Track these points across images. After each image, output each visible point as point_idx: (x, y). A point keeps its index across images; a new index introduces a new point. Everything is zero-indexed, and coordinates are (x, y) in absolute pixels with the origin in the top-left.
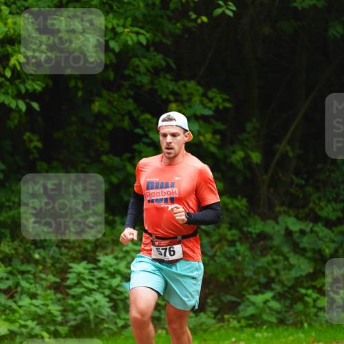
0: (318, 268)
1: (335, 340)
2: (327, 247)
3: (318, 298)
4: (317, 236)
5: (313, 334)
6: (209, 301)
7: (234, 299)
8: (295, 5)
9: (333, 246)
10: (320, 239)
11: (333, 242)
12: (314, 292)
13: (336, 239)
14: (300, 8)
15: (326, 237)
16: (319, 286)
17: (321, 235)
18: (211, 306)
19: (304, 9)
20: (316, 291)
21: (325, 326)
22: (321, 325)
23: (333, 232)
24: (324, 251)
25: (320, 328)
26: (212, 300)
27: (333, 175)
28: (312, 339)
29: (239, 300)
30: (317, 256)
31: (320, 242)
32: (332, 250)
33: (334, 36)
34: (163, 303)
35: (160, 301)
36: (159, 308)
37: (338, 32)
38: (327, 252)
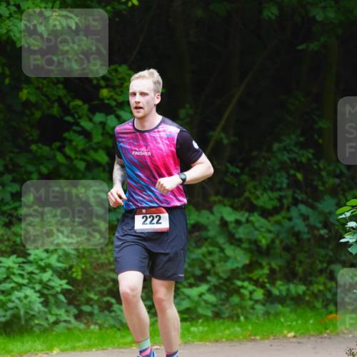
0: (254, 259)
1: (272, 333)
2: (264, 237)
3: (254, 291)
4: (253, 226)
5: (250, 328)
9: (270, 236)
10: (256, 229)
11: (270, 232)
12: (250, 283)
13: (272, 229)
15: (262, 227)
16: (255, 278)
17: (257, 225)
20: (252, 283)
21: (262, 319)
22: (258, 318)
23: (269, 221)
24: (261, 241)
25: (257, 321)
27: (269, 163)
28: (249, 333)
30: (253, 247)
31: (256, 232)
32: (269, 241)
33: (269, 17)
34: (95, 298)
35: (92, 296)
36: (91, 303)
37: (272, 14)
38: (264, 242)
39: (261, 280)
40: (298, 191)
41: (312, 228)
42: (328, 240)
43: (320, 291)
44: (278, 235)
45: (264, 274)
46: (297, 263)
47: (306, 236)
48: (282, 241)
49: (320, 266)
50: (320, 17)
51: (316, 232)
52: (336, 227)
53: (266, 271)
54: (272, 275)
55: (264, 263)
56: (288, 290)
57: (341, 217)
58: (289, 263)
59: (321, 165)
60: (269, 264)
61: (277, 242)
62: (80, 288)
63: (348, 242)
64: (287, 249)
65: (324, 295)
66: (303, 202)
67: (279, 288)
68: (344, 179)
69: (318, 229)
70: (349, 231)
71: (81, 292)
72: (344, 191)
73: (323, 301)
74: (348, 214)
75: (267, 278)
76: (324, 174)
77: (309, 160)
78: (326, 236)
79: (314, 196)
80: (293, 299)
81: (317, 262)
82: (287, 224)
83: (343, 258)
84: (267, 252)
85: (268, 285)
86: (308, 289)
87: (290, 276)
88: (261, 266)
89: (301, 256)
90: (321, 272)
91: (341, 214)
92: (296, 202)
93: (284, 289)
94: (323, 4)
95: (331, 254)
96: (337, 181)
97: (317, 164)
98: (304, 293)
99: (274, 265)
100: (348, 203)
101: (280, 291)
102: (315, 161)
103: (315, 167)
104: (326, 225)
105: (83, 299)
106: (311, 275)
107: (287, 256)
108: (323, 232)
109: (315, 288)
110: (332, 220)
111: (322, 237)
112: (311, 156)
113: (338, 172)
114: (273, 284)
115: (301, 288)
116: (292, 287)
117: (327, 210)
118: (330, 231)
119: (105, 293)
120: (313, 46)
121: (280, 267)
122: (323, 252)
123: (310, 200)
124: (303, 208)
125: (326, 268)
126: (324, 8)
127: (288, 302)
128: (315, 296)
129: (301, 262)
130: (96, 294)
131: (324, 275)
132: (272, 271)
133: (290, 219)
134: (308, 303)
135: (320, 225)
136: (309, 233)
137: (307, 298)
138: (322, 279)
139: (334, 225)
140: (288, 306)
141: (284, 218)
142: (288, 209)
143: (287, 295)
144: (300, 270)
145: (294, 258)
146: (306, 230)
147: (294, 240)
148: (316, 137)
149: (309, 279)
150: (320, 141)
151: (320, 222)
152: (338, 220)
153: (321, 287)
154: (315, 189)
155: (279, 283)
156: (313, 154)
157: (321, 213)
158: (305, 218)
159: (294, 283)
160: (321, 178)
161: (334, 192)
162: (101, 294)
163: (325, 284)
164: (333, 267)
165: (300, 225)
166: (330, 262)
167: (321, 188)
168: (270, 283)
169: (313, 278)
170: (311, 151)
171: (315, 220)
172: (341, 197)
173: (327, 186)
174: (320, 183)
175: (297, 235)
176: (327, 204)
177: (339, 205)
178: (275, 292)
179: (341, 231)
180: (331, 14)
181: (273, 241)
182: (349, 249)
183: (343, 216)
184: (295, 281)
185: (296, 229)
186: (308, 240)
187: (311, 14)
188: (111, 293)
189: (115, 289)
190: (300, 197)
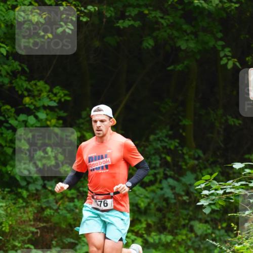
0: (136, 217)
2: (143, 201)
3: (135, 239)
4: (135, 194)
6: (54, 242)
7: (72, 241)
8: (118, 25)
9: (147, 201)
10: (137, 196)
11: (147, 198)
12: (132, 235)
13: (148, 195)
14: (122, 27)
15: (141, 194)
16: (136, 230)
17: (138, 192)
18: (55, 247)
19: (124, 28)
20: (134, 234)
23: (147, 190)
24: (140, 204)
26: (56, 242)
27: (147, 149)
29: (76, 242)
30: (135, 208)
31: (137, 198)
32: (146, 205)
33: (148, 48)
34: (19, 245)
35: (17, 244)
36: (16, 249)
37: (150, 44)
38: (142, 205)
39: (140, 232)
40: (167, 169)
41: (177, 195)
42: (190, 204)
43: (183, 240)
44: (153, 200)
45: (142, 228)
46: (167, 220)
47: (173, 201)
48: (155, 204)
49: (183, 222)
50: (183, 47)
51: (180, 198)
52: (195, 195)
53: (144, 225)
54: (149, 228)
55: (143, 220)
56: (160, 239)
58: (160, 220)
59: (185, 151)
60: (146, 220)
61: (153, 205)
62: (8, 238)
63: (203, 205)
64: (159, 210)
65: (186, 243)
66: (171, 177)
67: (154, 238)
68: (201, 161)
69: (181, 196)
70: (204, 197)
71: (8, 241)
72: (201, 169)
73: (185, 247)
74: (203, 186)
75: (145, 230)
76: (186, 157)
77: (176, 147)
78: (188, 201)
79: (179, 173)
80: (163, 245)
81: (181, 219)
82: (159, 192)
83: (200, 216)
84: (145, 212)
85: (145, 236)
86: (174, 239)
87: (162, 229)
88: (140, 222)
89: (170, 215)
90: (184, 226)
91: (198, 186)
92: (166, 177)
93: (156, 238)
94: (186, 38)
95: (191, 213)
96: (196, 162)
97: (182, 150)
98: (172, 241)
99: (150, 221)
100: (203, 178)
101: (154, 240)
102: (180, 148)
103: (180, 152)
104: (188, 193)
105: (10, 246)
106: (176, 228)
107: (159, 215)
108: (185, 198)
109: (179, 238)
110: (192, 190)
111: (184, 202)
112: (177, 144)
113: (196, 156)
114: (149, 234)
115: (169, 238)
116: (163, 237)
117: (188, 183)
118: (190, 197)
119: (26, 241)
120: (179, 67)
121: (154, 222)
122: (185, 212)
123: (176, 176)
124: (171, 181)
125: (188, 224)
126: (187, 40)
127: (160, 248)
128: (179, 243)
129: (169, 219)
130: (19, 243)
131: (186, 229)
132: (149, 226)
133: (162, 189)
134: (174, 248)
135: (183, 193)
136: (175, 199)
137: (174, 245)
138: (184, 231)
139: (193, 193)
140: (160, 250)
141: (158, 188)
142: (160, 182)
143: (159, 243)
144: (168, 225)
145: (164, 217)
146: (173, 196)
147: (164, 204)
148: (181, 131)
149: (175, 231)
150: (184, 134)
151: (183, 191)
152: (196, 190)
153: (184, 237)
154: (180, 168)
155: (153, 234)
156: (179, 143)
157: (184, 184)
158: (173, 188)
159: (164, 234)
160: (184, 160)
161: (193, 170)
162: (24, 242)
163: (186, 235)
164: (192, 223)
165: (169, 193)
166: (190, 220)
167: (184, 167)
168: (146, 233)
169: (178, 231)
170: (178, 141)
171: (179, 189)
172: (199, 173)
173: (189, 165)
174: (183, 164)
175: (166, 200)
176: (188, 178)
177: (197, 179)
178: (151, 240)
179: (198, 197)
180: (192, 45)
181: (149, 204)
182: (203, 210)
185: (166, 196)
186: (175, 204)
187: (178, 45)
188: (30, 241)
189: (33, 239)
190: (169, 173)
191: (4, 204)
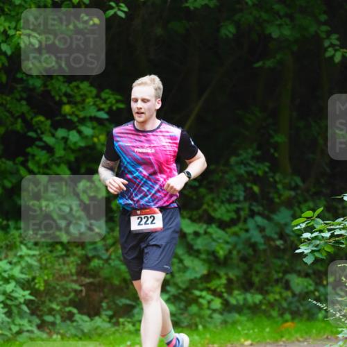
0: (212, 269)
1: (229, 341)
2: (222, 248)
3: (212, 300)
4: (211, 237)
5: (208, 336)
6: (104, 305)
7: (128, 302)
8: (187, 5)
9: (227, 247)
10: (214, 240)
11: (227, 243)
12: (208, 293)
13: (229, 240)
14: (192, 8)
15: (219, 238)
16: (213, 288)
17: (215, 236)
18: (106, 310)
19: (196, 9)
20: (210, 292)
21: (219, 328)
22: (216, 327)
23: (227, 233)
24: (218, 252)
25: (214, 330)
26: (107, 303)
27: (227, 176)
28: (206, 341)
29: (134, 304)
30: (211, 258)
31: (214, 244)
32: (226, 252)
33: (227, 36)
34: (58, 308)
35: (54, 306)
36: (53, 313)
37: (230, 32)
38: (221, 253)
39: (219, 290)
40: (255, 204)
41: (268, 239)
42: (284, 251)
43: (276, 300)
44: (235, 246)
45: (221, 284)
46: (253, 273)
47: (262, 247)
48: (239, 252)
49: (275, 276)
50: (275, 35)
51: (272, 243)
52: (292, 239)
53: (224, 281)
54: (230, 285)
55: (222, 273)
56: (245, 299)
57: (296, 228)
58: (245, 273)
59: (277, 179)
60: (226, 274)
61: (235, 253)
62: (43, 299)
63: (303, 252)
64: (244, 259)
65: (280, 304)
66: (259, 214)
67: (237, 298)
68: (299, 192)
69: (274, 240)
70: (304, 242)
71: (43, 302)
72: (299, 203)
73: (279, 310)
74: (303, 226)
75: (225, 288)
76: (280, 186)
77: (265, 173)
78: (282, 247)
79: (270, 208)
80: (249, 308)
81: (273, 272)
82: (244, 235)
83: (299, 268)
84: (225, 262)
85: (225, 295)
86: (264, 298)
87: (247, 286)
88: (219, 277)
89: (258, 267)
90: (277, 281)
91: (296, 226)
92: (252, 214)
93: (241, 298)
94: (279, 22)
95: (286, 264)
96: (292, 193)
97: (273, 177)
98: (261, 302)
99: (231, 275)
100: (303, 215)
101: (237, 300)
102: (271, 174)
103: (271, 180)
104: (282, 236)
105: (45, 309)
106: (267, 284)
107: (244, 266)
108: (279, 243)
109: (271, 297)
110: (287, 231)
111: (277, 248)
112: (267, 169)
113: (293, 184)
114: (230, 292)
115: (258, 298)
116: (249, 296)
117: (282, 222)
118: (285, 241)
119: (67, 303)
120: (269, 63)
121: (237, 277)
122: (278, 262)
123: (266, 212)
124: (259, 219)
125: (282, 278)
126: (280, 26)
127: (246, 311)
128: (271, 305)
129: (257, 272)
130: (58, 305)
131: (280, 285)
132: (230, 281)
133: (247, 231)
134: (265, 312)
135: (276, 236)
136: (265, 244)
137: (264, 307)
138: (277, 289)
139: (288, 235)
140: (245, 315)
141: (241, 229)
142: (245, 221)
143: (244, 304)
144: (256, 280)
145: (251, 268)
146: (262, 241)
147: (250, 251)
148: (272, 151)
149: (266, 288)
150: (276, 155)
151: (276, 233)
152: (293, 232)
153: (277, 297)
154: (271, 201)
155: (236, 292)
156: (269, 167)
157: (277, 224)
158: (261, 229)
159: (251, 293)
160: (277, 191)
161: (289, 204)
162: (64, 304)
163: (280, 294)
164: (289, 277)
165: (256, 237)
166: (286, 272)
167: (277, 200)
168: (227, 292)
169: (270, 288)
170: (267, 164)
171: (271, 231)
172: (297, 209)
173: (282, 198)
174: (276, 196)
175: (253, 246)
176: (283, 216)
177: (295, 217)
178: (233, 301)
179: (296, 242)
180: (287, 32)
181: (230, 252)
182: (304, 260)
183: (299, 227)
184: (252, 291)
185: (253, 240)
186: (265, 251)
187: (267, 32)
188: (73, 303)
189: (77, 300)
190: (256, 209)
191: (37, 253)
